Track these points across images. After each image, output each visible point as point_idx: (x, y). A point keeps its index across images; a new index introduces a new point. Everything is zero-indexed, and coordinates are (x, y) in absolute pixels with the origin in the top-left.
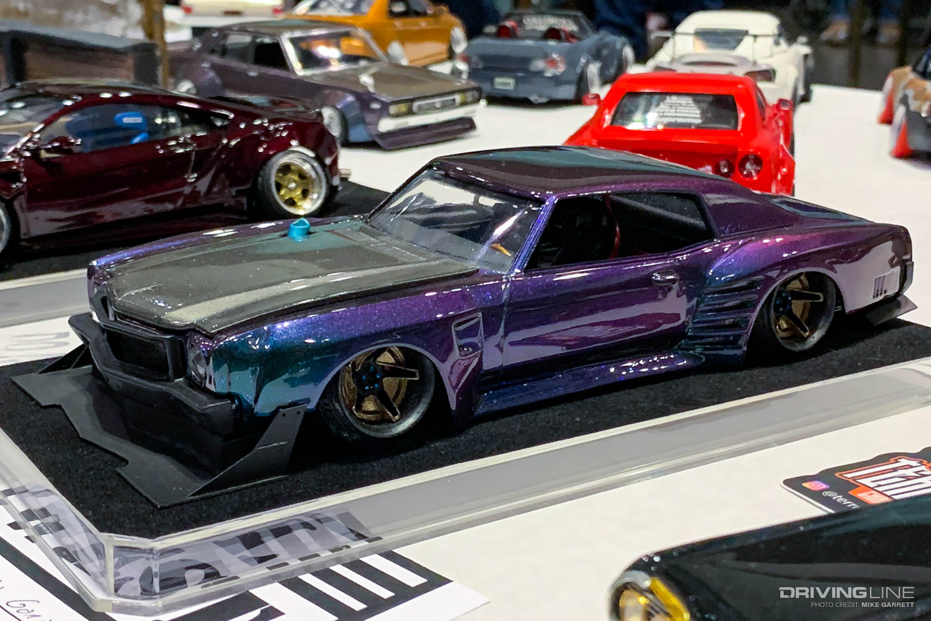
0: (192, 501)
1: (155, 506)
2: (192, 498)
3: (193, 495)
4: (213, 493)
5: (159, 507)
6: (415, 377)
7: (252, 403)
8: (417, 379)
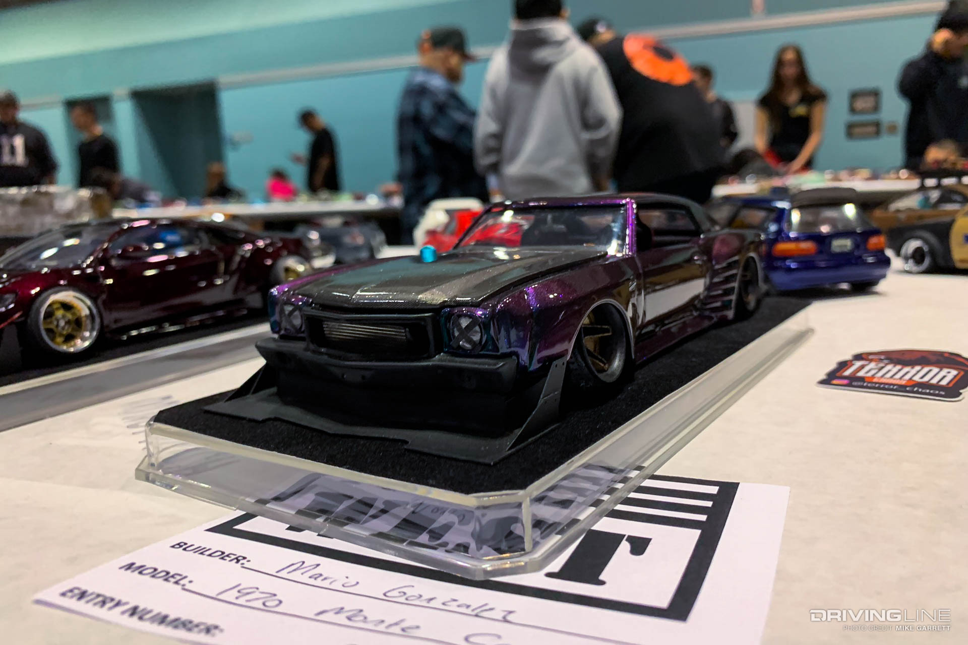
0: (510, 455)
1: (489, 465)
2: (510, 452)
3: (509, 449)
4: (523, 445)
5: (492, 464)
6: (609, 332)
7: (527, 364)
8: (610, 334)
